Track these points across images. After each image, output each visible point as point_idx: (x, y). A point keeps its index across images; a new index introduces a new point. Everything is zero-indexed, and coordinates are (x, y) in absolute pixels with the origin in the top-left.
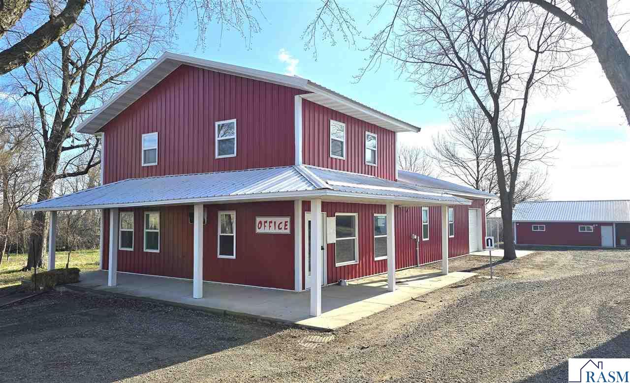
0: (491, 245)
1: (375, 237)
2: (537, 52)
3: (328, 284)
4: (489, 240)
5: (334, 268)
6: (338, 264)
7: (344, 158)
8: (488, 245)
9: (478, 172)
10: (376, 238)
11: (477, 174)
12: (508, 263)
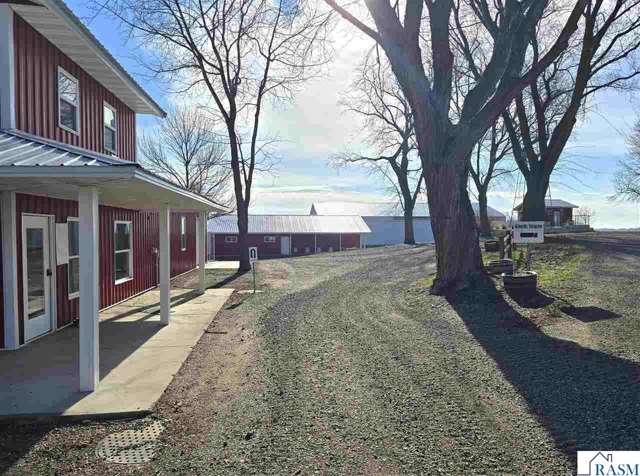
0: (255, 257)
1: (116, 252)
2: (269, 59)
3: (58, 328)
4: (253, 251)
5: (66, 302)
6: (72, 294)
7: (78, 133)
8: (252, 257)
9: (188, 180)
10: (117, 254)
11: (186, 183)
12: (246, 274)
